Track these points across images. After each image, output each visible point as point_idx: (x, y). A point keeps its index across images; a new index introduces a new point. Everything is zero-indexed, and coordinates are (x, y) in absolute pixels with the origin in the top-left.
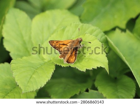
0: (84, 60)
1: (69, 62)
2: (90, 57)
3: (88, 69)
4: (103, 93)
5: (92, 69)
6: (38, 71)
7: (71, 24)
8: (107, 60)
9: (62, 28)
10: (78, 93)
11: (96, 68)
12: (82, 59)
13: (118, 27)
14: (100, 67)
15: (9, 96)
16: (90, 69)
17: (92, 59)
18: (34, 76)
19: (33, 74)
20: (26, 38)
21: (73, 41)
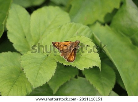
0: (81, 59)
1: (69, 60)
2: (86, 57)
3: (85, 68)
4: (90, 80)
5: (89, 68)
6: (42, 67)
7: (66, 23)
8: (100, 60)
9: (59, 27)
10: (69, 80)
11: (92, 67)
12: (79, 58)
13: (98, 21)
14: (95, 66)
15: (17, 85)
16: (87, 68)
17: (88, 59)
18: (40, 72)
19: (39, 69)
20: (26, 31)
21: (73, 43)
